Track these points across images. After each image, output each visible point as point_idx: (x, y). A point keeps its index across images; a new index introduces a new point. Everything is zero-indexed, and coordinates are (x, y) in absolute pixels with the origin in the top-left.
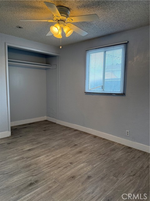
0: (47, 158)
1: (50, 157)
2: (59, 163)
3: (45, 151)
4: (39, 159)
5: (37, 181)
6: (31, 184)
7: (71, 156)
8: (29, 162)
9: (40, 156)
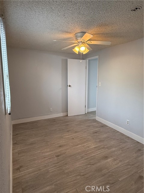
0: (89, 145)
1: (86, 146)
2: (81, 140)
3: (91, 153)
4: (95, 145)
5: (94, 133)
6: (96, 132)
7: (70, 144)
8: (101, 144)
9: (94, 148)
